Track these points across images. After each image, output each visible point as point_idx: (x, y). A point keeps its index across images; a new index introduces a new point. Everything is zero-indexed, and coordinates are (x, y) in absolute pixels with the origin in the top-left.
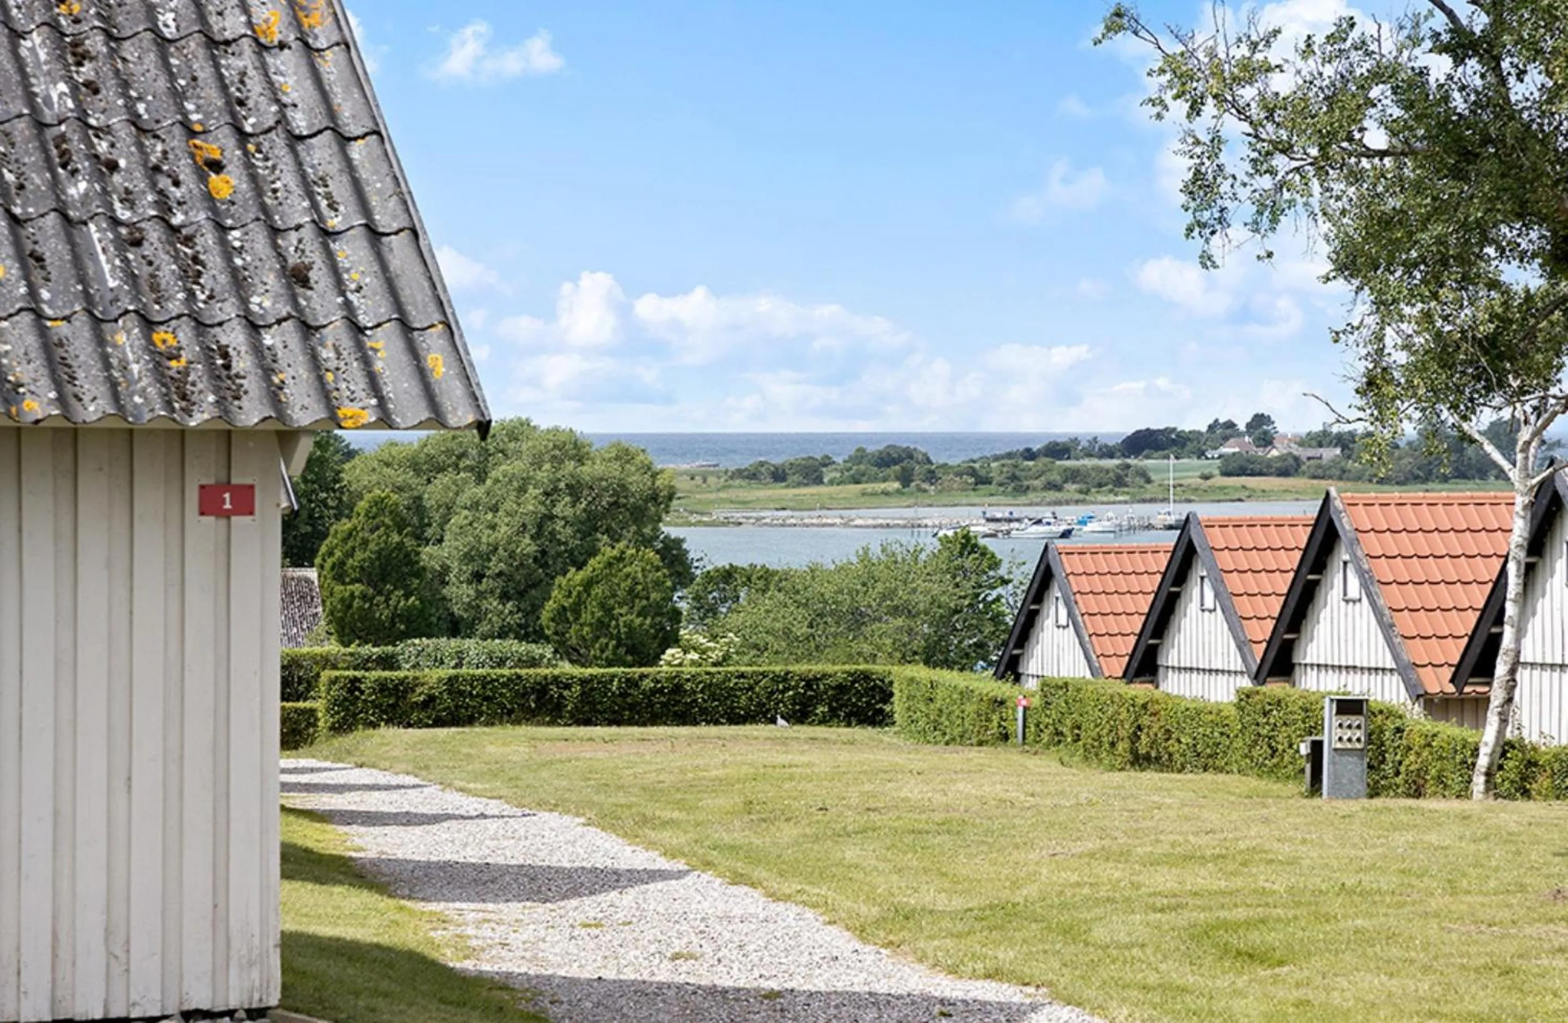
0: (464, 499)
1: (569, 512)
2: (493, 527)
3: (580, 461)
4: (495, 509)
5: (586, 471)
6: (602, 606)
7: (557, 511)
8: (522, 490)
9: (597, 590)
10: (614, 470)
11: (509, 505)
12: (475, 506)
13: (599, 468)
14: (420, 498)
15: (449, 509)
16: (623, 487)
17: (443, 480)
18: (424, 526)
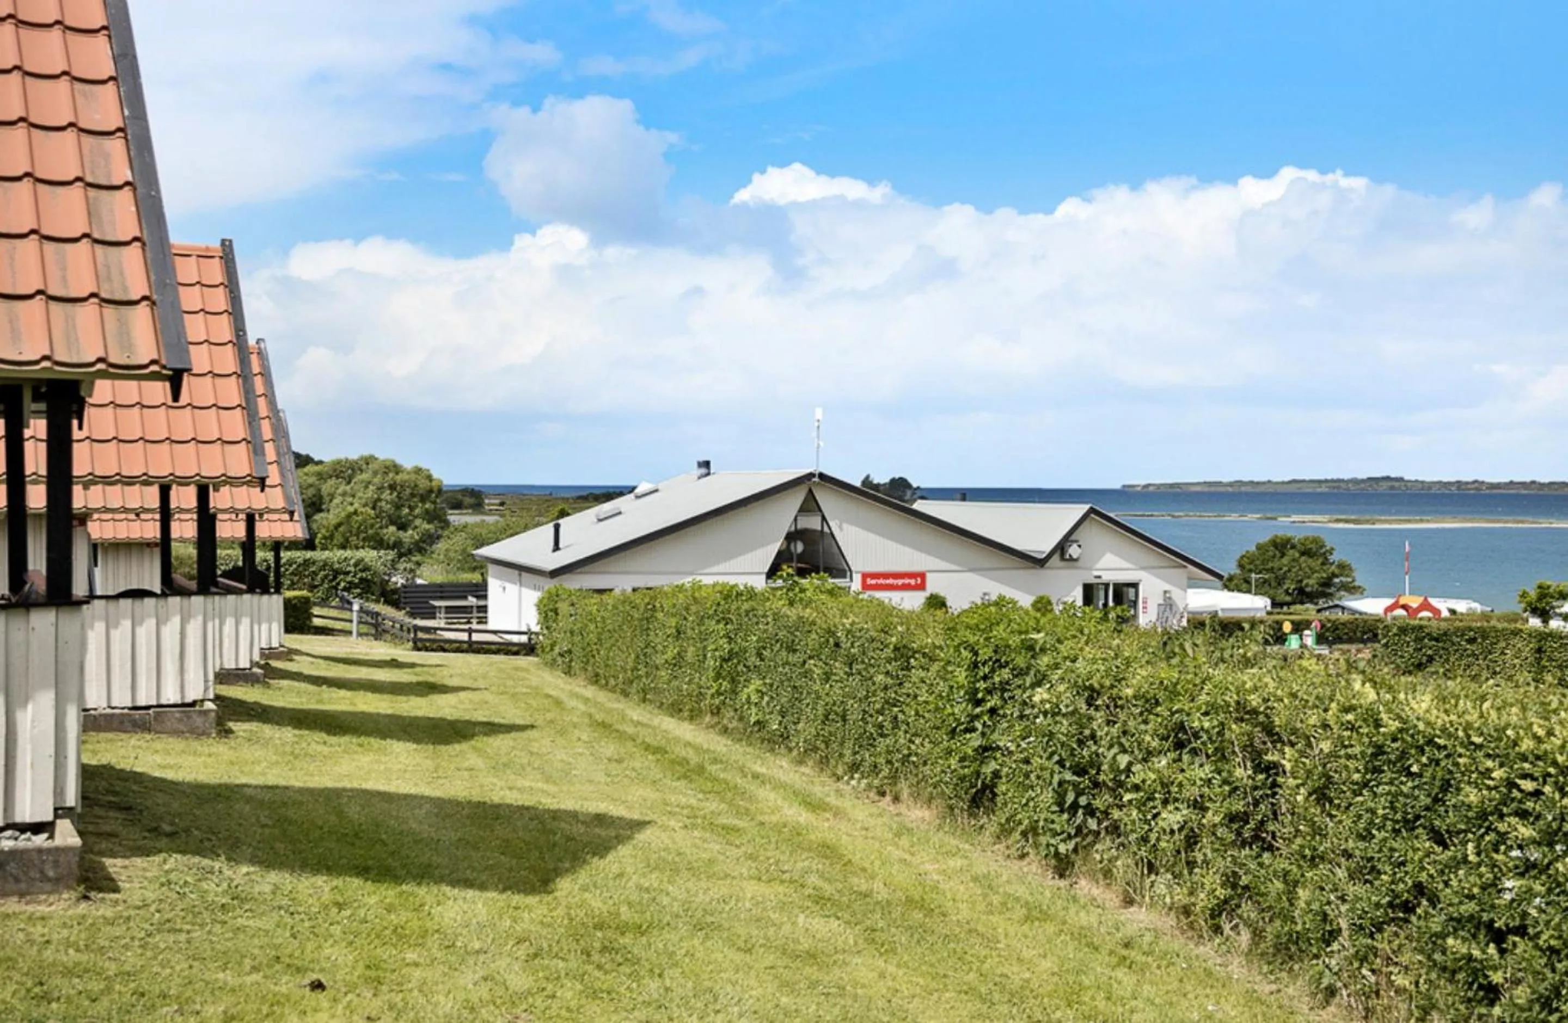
0: (340, 491)
1: (389, 498)
2: (352, 504)
3: (397, 473)
4: (353, 496)
5: (399, 478)
6: (343, 536)
7: (383, 497)
8: (366, 487)
9: (341, 529)
10: (413, 477)
11: (360, 494)
12: (344, 494)
13: (406, 477)
14: (319, 490)
15: (332, 497)
16: (416, 486)
17: (332, 482)
18: (321, 504)
